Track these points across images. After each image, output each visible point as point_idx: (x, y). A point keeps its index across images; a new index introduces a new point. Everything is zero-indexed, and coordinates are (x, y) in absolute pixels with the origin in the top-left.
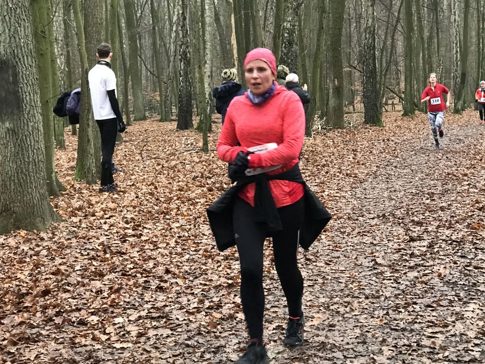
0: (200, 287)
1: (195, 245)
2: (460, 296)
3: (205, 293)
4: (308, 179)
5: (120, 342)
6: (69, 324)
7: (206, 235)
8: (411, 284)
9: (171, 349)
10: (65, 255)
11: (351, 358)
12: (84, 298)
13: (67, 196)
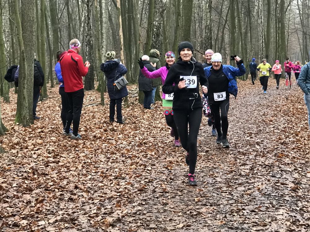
0: (99, 198)
1: (95, 169)
2: (273, 204)
3: (102, 202)
6: (7, 226)
7: (103, 162)
8: (240, 196)
10: (6, 176)
12: (18, 207)
13: (9, 135)
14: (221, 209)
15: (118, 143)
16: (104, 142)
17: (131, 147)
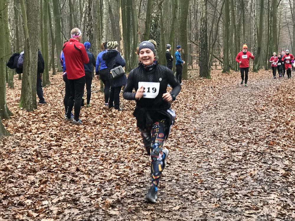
0: (99, 180)
1: (95, 152)
2: (264, 189)
3: (102, 185)
5: (45, 218)
6: (12, 205)
7: (102, 146)
8: (234, 181)
10: (11, 158)
12: (22, 187)
13: (13, 119)
14: (215, 193)
15: (117, 129)
16: (103, 127)
17: (129, 132)
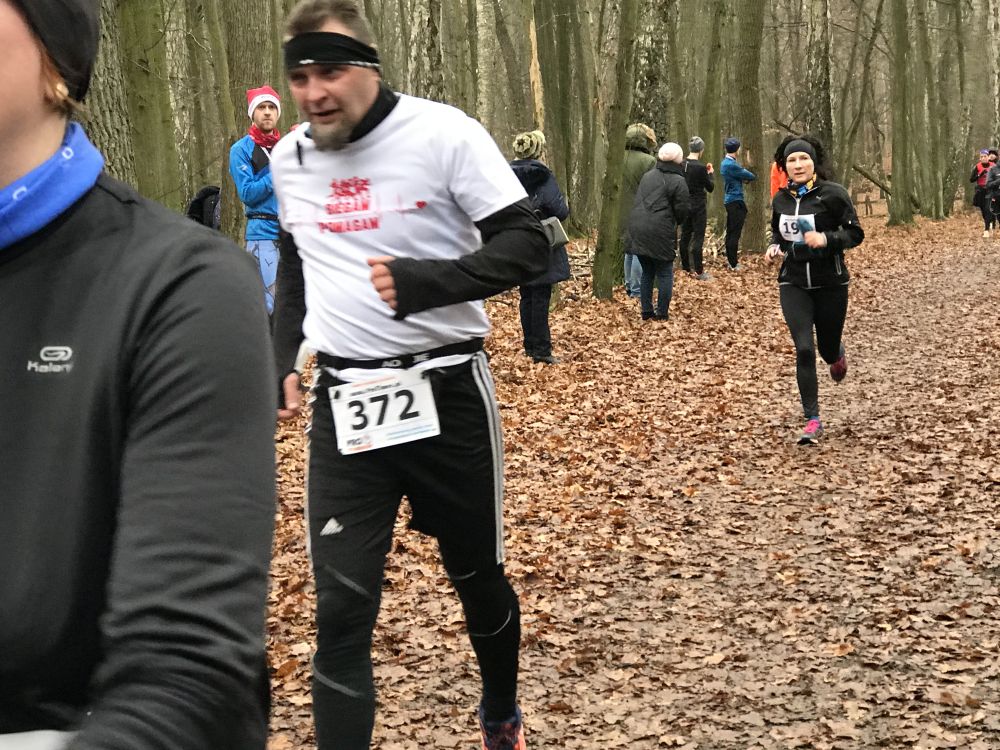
4: (691, 357)
5: (301, 693)
8: (906, 572)
9: (407, 706)
11: (781, 724)
14: (842, 612)
15: (528, 419)
17: (567, 430)
